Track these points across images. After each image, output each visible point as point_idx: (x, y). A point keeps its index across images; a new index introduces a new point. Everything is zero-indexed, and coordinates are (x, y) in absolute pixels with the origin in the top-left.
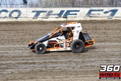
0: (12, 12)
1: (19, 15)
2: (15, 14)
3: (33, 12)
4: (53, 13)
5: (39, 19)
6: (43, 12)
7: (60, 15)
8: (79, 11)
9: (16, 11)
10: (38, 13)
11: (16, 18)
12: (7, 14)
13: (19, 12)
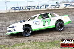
0: (56, 5)
1: (59, 7)
2: (57, 6)
3: (65, 5)
5: (67, 8)
6: (68, 5)
11: (58, 8)
12: (54, 6)
13: (59, 5)
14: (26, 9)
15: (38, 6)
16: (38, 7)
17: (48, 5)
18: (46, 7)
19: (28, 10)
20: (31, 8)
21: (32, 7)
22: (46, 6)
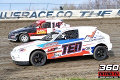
0: (66, 13)
1: (71, 15)
2: (69, 14)
3: (81, 12)
4: (94, 13)
5: (84, 17)
6: (87, 12)
7: (99, 14)
8: (111, 11)
9: (69, 12)
10: (84, 13)
11: (69, 17)
12: (63, 14)
13: (71, 12)
14: (13, 16)
15: (35, 13)
16: (34, 15)
17: (53, 12)
18: (48, 15)
19: (16, 19)
20: (21, 15)
21: (23, 13)
22: (48, 12)
